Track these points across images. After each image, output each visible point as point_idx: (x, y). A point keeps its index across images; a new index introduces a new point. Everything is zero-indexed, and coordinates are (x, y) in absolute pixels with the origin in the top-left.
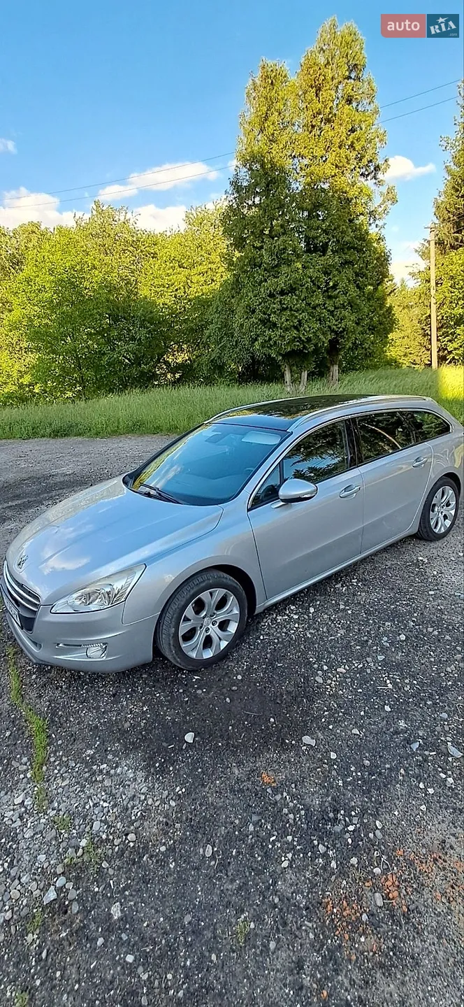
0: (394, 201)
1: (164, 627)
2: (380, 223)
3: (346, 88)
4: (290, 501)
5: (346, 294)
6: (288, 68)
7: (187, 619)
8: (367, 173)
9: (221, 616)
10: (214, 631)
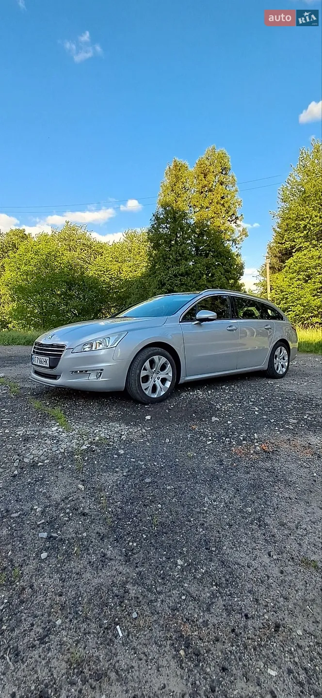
0: (246, 236)
1: (133, 372)
2: (238, 246)
3: (221, 177)
4: (202, 320)
5: (219, 280)
6: (188, 164)
7: (145, 369)
8: (231, 220)
9: (162, 375)
10: (158, 383)
